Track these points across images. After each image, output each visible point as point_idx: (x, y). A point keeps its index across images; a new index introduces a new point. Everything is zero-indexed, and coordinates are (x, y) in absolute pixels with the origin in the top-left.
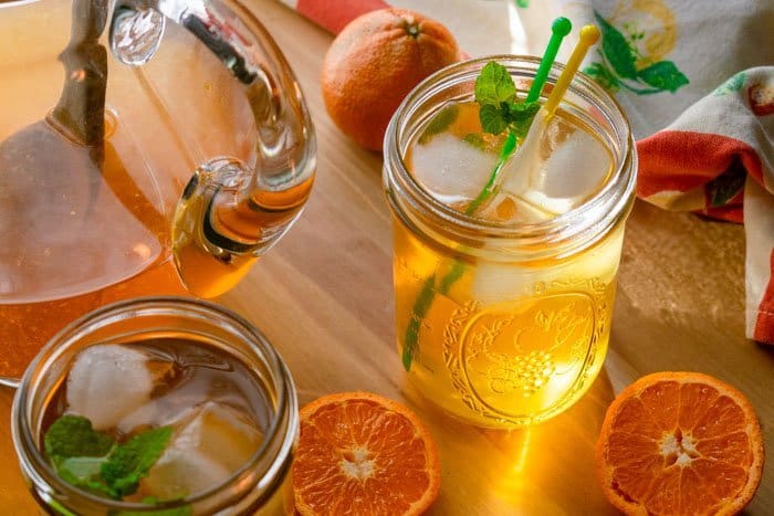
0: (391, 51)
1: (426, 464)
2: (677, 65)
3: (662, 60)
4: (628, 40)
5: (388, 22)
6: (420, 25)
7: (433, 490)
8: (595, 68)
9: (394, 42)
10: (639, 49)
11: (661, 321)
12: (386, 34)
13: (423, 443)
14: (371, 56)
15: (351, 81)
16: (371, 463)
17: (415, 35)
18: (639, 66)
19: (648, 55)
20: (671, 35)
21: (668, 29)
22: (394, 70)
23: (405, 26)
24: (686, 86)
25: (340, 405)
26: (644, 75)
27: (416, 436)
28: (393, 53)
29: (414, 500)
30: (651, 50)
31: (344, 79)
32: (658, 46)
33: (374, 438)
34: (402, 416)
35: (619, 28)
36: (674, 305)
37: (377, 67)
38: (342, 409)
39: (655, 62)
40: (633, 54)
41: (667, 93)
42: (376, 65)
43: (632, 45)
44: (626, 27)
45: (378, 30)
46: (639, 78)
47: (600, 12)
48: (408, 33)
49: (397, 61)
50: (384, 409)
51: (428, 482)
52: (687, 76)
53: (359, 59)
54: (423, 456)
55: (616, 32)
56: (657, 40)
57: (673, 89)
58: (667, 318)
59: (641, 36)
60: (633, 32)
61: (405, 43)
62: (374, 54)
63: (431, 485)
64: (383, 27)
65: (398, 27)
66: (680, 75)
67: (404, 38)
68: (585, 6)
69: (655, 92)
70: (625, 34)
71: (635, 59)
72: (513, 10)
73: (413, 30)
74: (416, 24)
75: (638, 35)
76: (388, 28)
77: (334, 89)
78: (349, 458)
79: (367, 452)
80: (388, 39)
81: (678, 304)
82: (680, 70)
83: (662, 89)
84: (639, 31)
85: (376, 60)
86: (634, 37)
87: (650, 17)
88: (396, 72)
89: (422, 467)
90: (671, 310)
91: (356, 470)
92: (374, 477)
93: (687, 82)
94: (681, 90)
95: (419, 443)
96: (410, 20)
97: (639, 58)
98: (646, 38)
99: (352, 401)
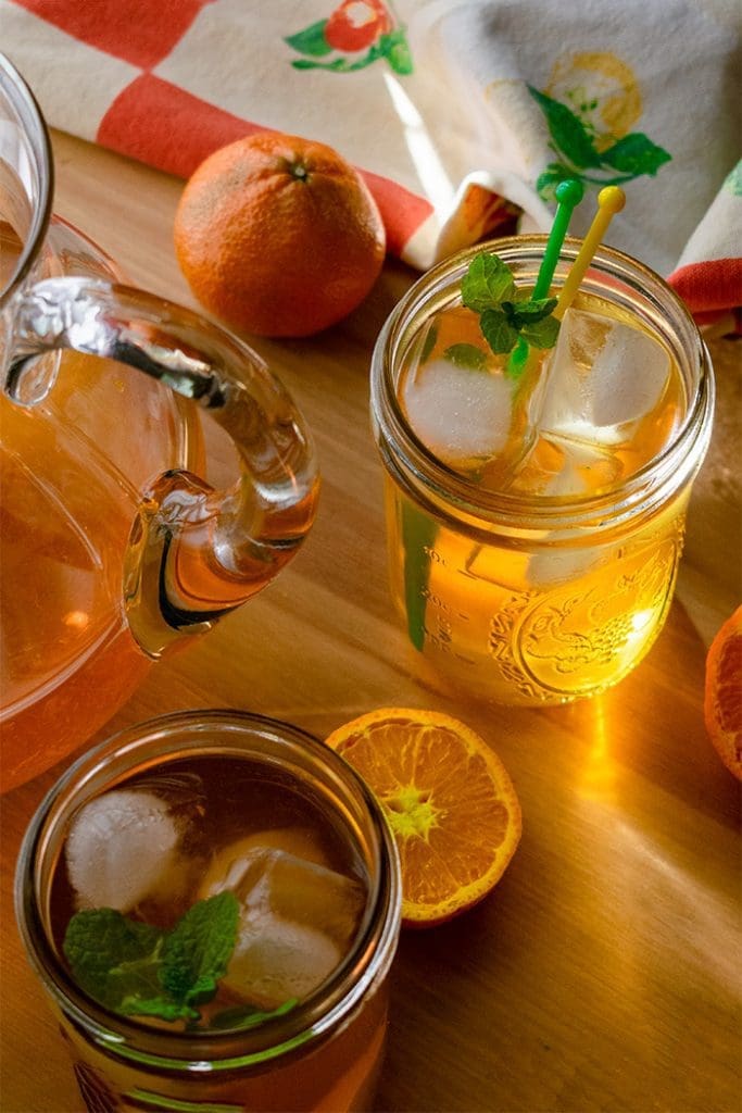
0: (278, 208)
1: (496, 789)
2: (651, 138)
3: (628, 133)
4: (577, 113)
5: (262, 166)
6: (306, 161)
7: (515, 822)
8: (554, 172)
9: (279, 195)
10: (595, 123)
11: (717, 498)
12: (263, 185)
13: (482, 759)
14: (252, 222)
15: (230, 259)
16: (427, 806)
17: (304, 178)
18: (601, 147)
19: (609, 129)
20: (633, 97)
21: (628, 89)
22: (290, 234)
23: (287, 168)
24: (668, 164)
25: (361, 735)
26: (609, 158)
27: (471, 752)
28: (281, 212)
29: (497, 843)
30: (609, 122)
31: (218, 257)
32: (618, 116)
33: (420, 769)
34: (443, 728)
35: (562, 100)
36: (726, 472)
37: (265, 235)
38: (365, 740)
39: (621, 137)
40: (588, 131)
41: (646, 177)
42: (262, 231)
43: (584, 120)
44: (570, 95)
45: (250, 180)
46: (603, 165)
47: (532, 84)
48: (295, 178)
49: (290, 222)
50: (419, 725)
51: (505, 813)
52: (667, 148)
53: (235, 228)
54: (487, 779)
55: (560, 106)
56: (617, 107)
57: (652, 172)
58: (724, 492)
59: (594, 106)
60: (581, 102)
61: (293, 193)
62: (256, 217)
63: (511, 817)
64: (258, 175)
65: (276, 172)
66: (658, 150)
67: (291, 187)
68: (515, 83)
69: (630, 178)
70: (571, 106)
71: (592, 138)
72: (392, 83)
73: (300, 172)
74: (299, 160)
75: (588, 105)
76: (265, 175)
77: (207, 271)
78: (395, 807)
79: (418, 793)
80: (270, 192)
81: (731, 469)
82: (657, 144)
83: (637, 174)
84: (589, 97)
85: (261, 224)
86: (584, 108)
87: (600, 77)
88: (293, 237)
89: (492, 794)
90: (725, 480)
91: (411, 822)
92: (437, 826)
93: (668, 158)
94: (663, 170)
95: (477, 762)
96: (290, 155)
97: (597, 136)
98: (601, 106)
99: (374, 726)
